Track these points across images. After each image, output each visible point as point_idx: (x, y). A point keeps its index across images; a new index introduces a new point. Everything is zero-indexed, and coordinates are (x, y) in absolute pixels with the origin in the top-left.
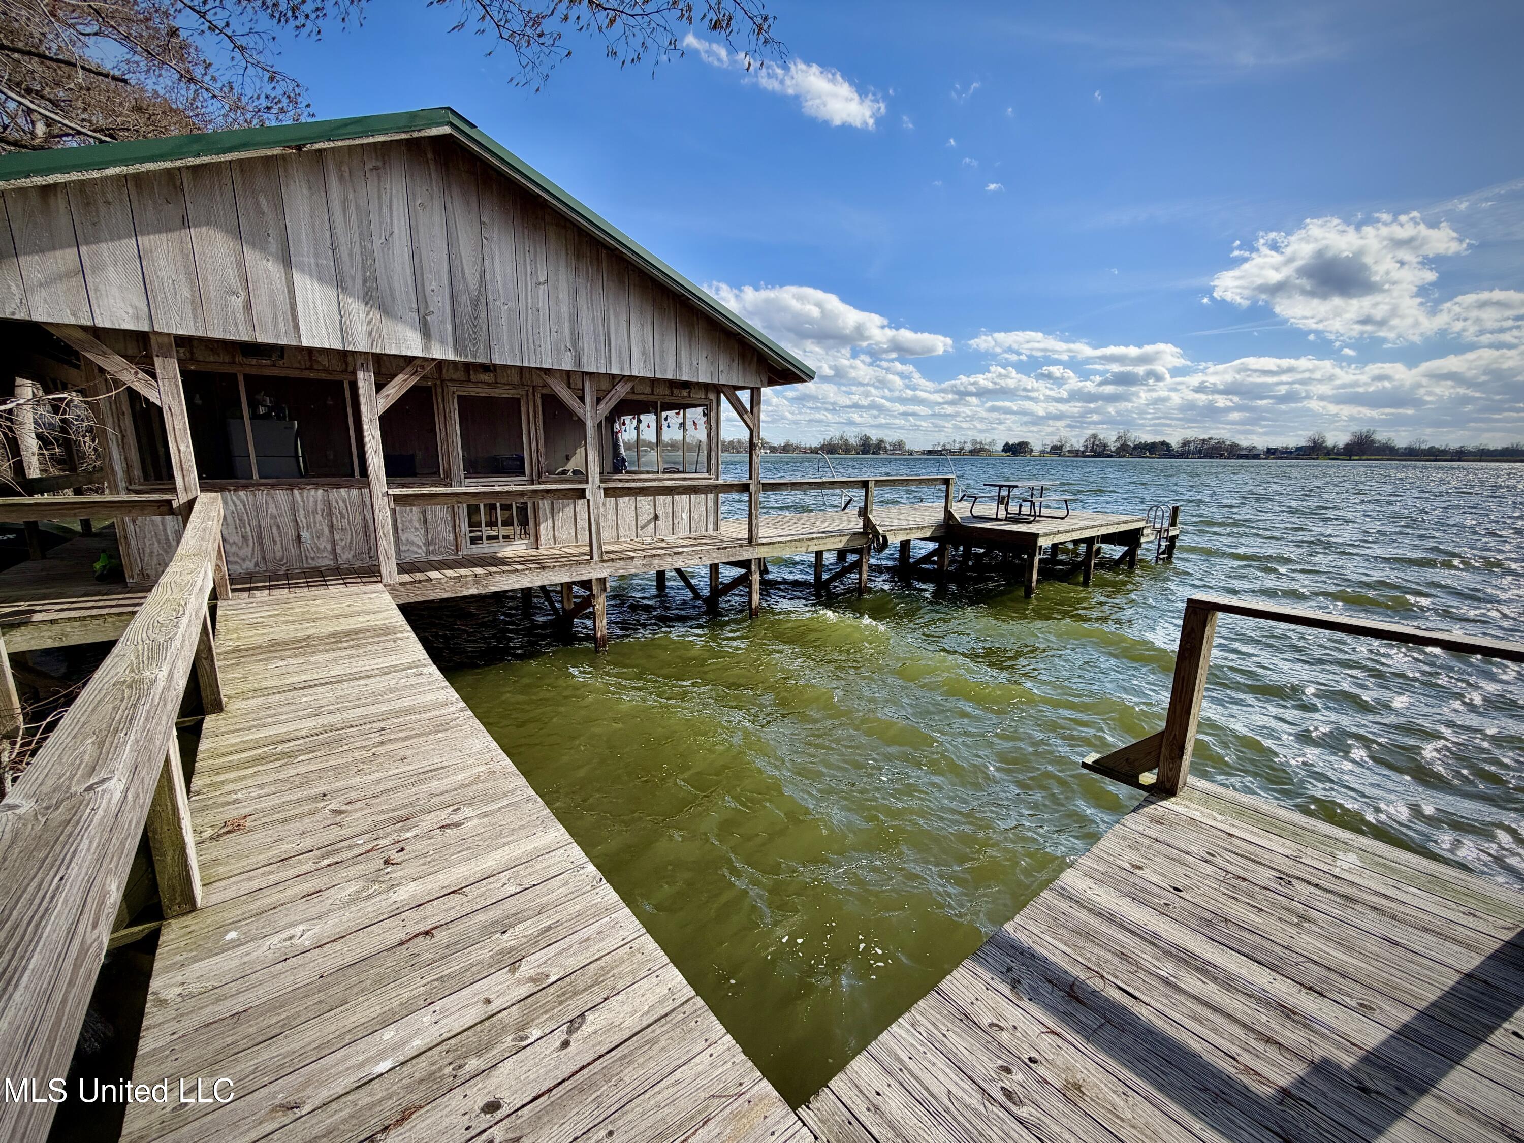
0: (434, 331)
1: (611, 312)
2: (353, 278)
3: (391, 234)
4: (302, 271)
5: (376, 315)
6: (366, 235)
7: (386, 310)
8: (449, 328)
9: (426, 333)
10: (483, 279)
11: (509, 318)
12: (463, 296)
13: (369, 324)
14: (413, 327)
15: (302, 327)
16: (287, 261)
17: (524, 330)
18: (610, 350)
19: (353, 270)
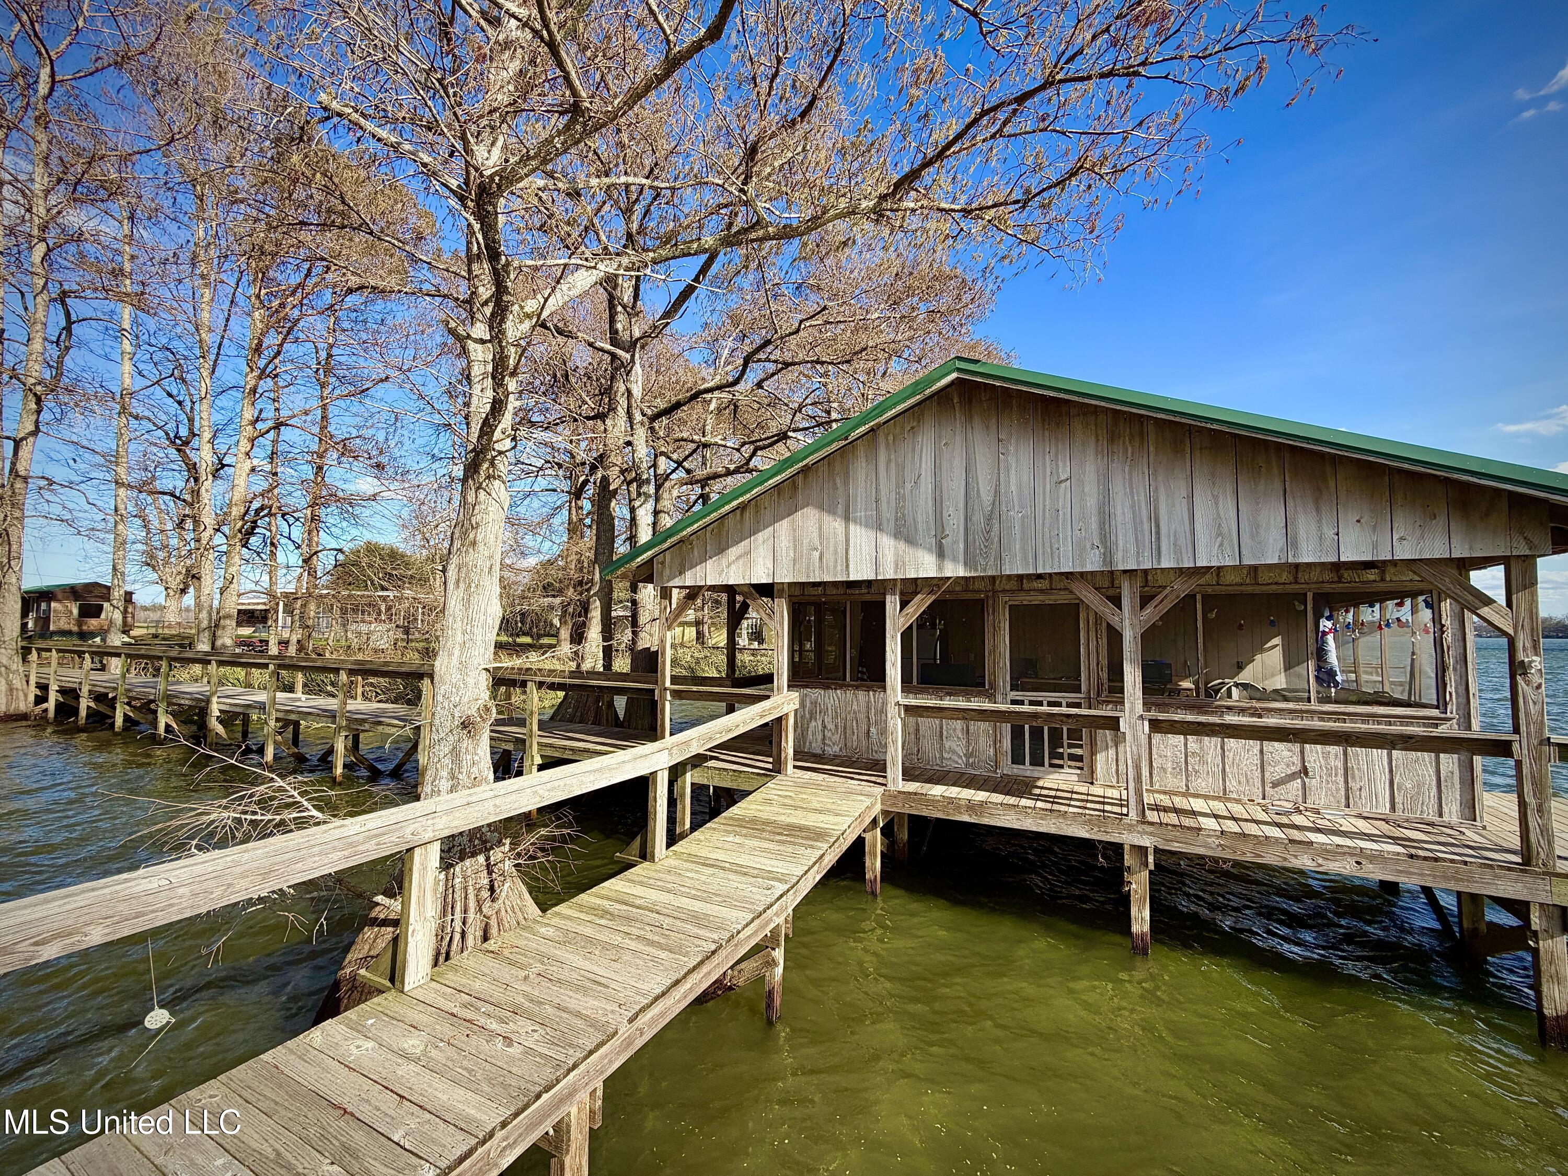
0: (947, 551)
1: (1162, 491)
2: (888, 520)
3: (919, 476)
4: (855, 522)
5: (902, 545)
6: (900, 483)
7: (911, 541)
8: (962, 546)
9: (941, 554)
10: (997, 493)
11: (1023, 525)
12: (977, 513)
13: (897, 554)
14: (930, 550)
15: (851, 566)
16: (847, 519)
17: (1039, 536)
18: (1158, 539)
19: (888, 513)
